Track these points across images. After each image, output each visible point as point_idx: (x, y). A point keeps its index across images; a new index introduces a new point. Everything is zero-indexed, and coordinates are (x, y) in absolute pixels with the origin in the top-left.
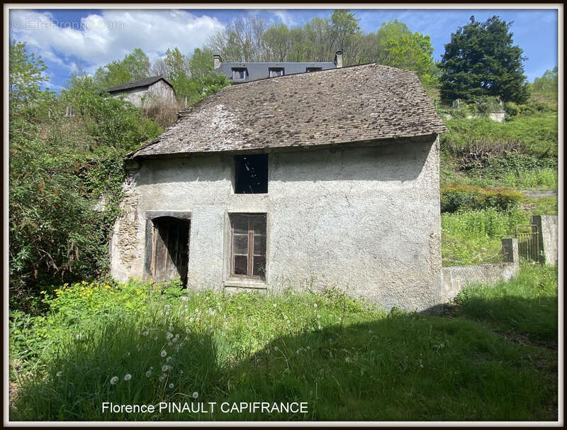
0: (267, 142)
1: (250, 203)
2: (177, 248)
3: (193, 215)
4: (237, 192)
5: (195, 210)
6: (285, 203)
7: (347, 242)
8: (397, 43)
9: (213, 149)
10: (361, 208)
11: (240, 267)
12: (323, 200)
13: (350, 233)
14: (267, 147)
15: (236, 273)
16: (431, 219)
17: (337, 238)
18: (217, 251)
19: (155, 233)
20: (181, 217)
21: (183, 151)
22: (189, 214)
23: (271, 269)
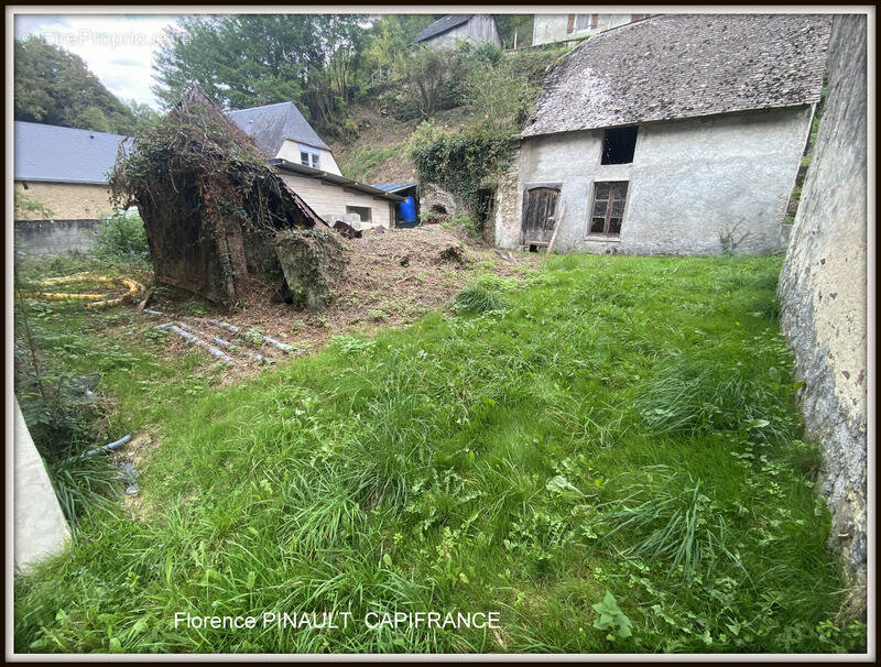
0: (640, 116)
1: (615, 173)
3: (563, 185)
4: (603, 163)
5: (566, 181)
6: (648, 171)
7: (700, 204)
9: (588, 127)
10: (720, 173)
11: (596, 227)
12: (685, 167)
13: (704, 196)
14: (640, 122)
16: (785, 181)
17: (691, 200)
18: (580, 214)
20: (553, 187)
21: (561, 130)
22: (560, 185)
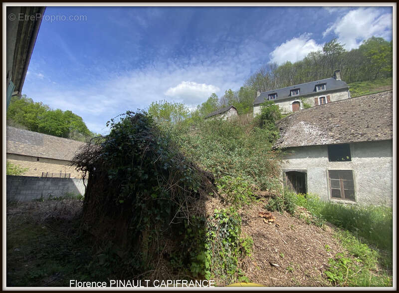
0: (349, 139)
1: (341, 166)
2: (297, 185)
3: (308, 171)
4: (329, 161)
5: (308, 169)
6: (364, 166)
8: (377, 51)
15: (333, 196)
19: (286, 178)
20: (301, 171)
22: (306, 171)
23: (358, 196)
